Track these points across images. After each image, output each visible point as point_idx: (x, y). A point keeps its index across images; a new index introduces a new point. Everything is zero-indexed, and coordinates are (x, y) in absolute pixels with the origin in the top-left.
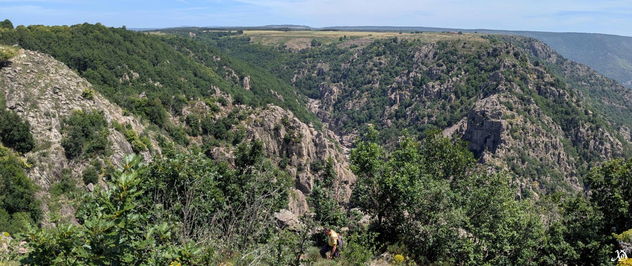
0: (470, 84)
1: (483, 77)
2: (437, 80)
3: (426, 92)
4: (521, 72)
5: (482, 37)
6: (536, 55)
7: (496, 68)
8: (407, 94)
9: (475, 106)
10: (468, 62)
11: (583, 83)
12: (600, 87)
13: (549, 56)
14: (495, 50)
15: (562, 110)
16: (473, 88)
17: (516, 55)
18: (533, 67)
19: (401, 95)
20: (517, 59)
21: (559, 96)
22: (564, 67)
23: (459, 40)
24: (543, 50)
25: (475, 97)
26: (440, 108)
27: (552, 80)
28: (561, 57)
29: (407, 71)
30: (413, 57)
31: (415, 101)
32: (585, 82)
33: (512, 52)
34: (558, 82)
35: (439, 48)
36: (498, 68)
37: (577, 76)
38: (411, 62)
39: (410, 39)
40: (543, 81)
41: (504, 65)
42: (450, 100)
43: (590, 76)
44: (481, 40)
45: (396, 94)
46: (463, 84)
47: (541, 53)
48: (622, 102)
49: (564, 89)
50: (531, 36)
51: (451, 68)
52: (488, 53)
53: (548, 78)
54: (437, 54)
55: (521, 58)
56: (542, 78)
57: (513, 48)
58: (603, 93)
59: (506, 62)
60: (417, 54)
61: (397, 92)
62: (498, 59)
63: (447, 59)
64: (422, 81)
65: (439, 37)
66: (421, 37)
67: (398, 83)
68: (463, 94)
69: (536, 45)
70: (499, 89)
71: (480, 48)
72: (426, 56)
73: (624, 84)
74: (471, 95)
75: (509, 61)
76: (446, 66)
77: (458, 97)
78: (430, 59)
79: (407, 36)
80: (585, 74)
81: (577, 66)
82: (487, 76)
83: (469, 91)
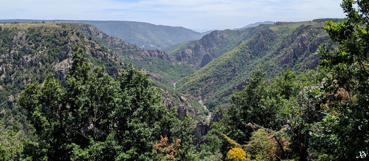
0: (50, 55)
1: (58, 49)
2: (29, 53)
3: (23, 63)
4: (81, 44)
5: (57, 24)
6: (91, 34)
7: (66, 43)
8: (10, 65)
9: (54, 68)
10: (48, 41)
11: (118, 48)
12: (128, 49)
13: (98, 34)
14: (65, 32)
15: (107, 64)
16: (52, 57)
17: (78, 34)
18: (88, 41)
19: (6, 67)
20: (79, 36)
21: (104, 56)
22: (107, 40)
23: (42, 27)
24: (95, 31)
25: (54, 63)
26: (33, 72)
27: (100, 48)
28: (105, 34)
29: (9, 50)
30: (12, 39)
31: (16, 69)
32: (119, 47)
33: (75, 33)
34: (103, 48)
35: (29, 33)
36: (67, 43)
37: (114, 44)
38: (11, 43)
39: (10, 28)
40: (95, 48)
41: (71, 41)
42: (39, 66)
43: (122, 44)
44: (56, 26)
45: (3, 67)
46: (46, 55)
47: (93, 33)
48: (140, 56)
49: (107, 52)
50: (88, 23)
51: (38, 45)
52: (61, 34)
53: (97, 47)
54: (28, 37)
55: (81, 36)
56: (94, 47)
57: (76, 30)
58: (129, 52)
59: (71, 39)
60: (15, 38)
61: (3, 65)
62: (67, 38)
63: (35, 39)
64: (19, 55)
65: (29, 25)
66: (17, 26)
67: (3, 59)
68: (46, 61)
69: (91, 28)
70: (68, 56)
71: (56, 31)
72: (21, 38)
73: (141, 47)
74: (51, 61)
75: (73, 38)
76: (35, 44)
77: (43, 64)
78: (24, 40)
79: (8, 26)
80: (119, 43)
81: (115, 39)
82: (61, 49)
83: (50, 59)
